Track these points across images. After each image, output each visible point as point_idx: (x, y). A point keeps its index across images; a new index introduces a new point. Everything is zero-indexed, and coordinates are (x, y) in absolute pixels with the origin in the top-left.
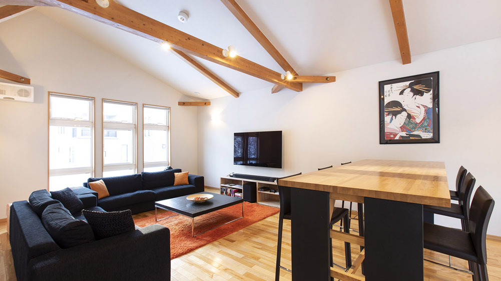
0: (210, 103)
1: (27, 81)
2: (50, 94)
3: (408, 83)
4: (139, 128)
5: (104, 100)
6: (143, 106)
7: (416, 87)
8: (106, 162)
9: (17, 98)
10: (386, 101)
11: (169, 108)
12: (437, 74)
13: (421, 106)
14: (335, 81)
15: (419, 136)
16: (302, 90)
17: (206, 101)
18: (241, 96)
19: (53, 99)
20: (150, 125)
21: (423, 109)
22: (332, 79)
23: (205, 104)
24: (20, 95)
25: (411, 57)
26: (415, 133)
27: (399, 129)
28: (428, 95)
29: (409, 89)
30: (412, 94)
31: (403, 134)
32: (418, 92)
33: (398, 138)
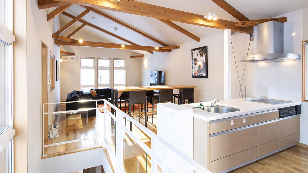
0: (144, 56)
1: (74, 54)
2: (81, 58)
4: (112, 69)
5: (98, 58)
6: (114, 59)
7: (201, 52)
8: (99, 83)
9: (71, 60)
11: (126, 59)
12: (206, 47)
14: (180, 48)
15: (202, 75)
16: (171, 52)
17: (142, 55)
18: (154, 53)
19: (82, 60)
20: (117, 67)
21: (203, 63)
23: (142, 57)
24: (72, 60)
25: (200, 39)
26: (201, 73)
27: (197, 72)
28: (204, 57)
29: (199, 53)
30: (200, 55)
31: (198, 74)
32: (201, 55)
33: (196, 76)
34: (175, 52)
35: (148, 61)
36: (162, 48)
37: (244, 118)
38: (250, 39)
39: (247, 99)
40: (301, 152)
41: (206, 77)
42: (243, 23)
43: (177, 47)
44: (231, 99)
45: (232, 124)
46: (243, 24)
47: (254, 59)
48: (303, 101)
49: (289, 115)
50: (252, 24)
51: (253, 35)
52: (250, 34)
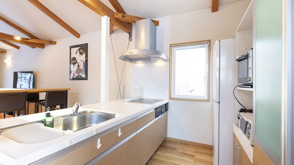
0: (6, 51)
3: (78, 48)
7: (81, 50)
10: (72, 58)
12: (87, 45)
13: (82, 61)
14: (56, 44)
15: (81, 76)
16: (44, 48)
18: (20, 49)
21: (82, 62)
22: (55, 43)
23: (2, 52)
25: (80, 35)
26: (80, 74)
27: (75, 72)
28: (84, 55)
29: (78, 51)
30: (79, 54)
31: (76, 75)
32: (81, 54)
33: (75, 77)
34: (49, 48)
35: (12, 59)
36: (28, 39)
37: (120, 129)
38: (129, 39)
39: (125, 100)
40: (169, 147)
41: (86, 78)
42: (123, 15)
43: (52, 43)
44: (109, 101)
45: (99, 146)
46: (123, 17)
47: (133, 53)
48: (170, 99)
49: (162, 114)
50: (131, 19)
51: (132, 35)
52: (129, 34)
